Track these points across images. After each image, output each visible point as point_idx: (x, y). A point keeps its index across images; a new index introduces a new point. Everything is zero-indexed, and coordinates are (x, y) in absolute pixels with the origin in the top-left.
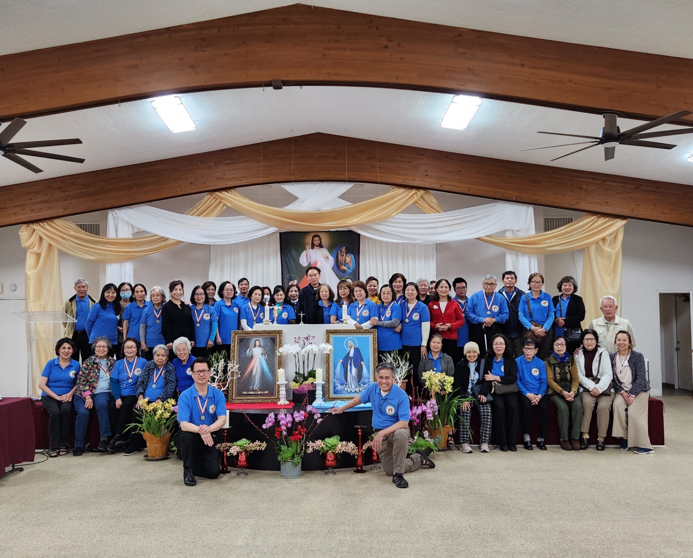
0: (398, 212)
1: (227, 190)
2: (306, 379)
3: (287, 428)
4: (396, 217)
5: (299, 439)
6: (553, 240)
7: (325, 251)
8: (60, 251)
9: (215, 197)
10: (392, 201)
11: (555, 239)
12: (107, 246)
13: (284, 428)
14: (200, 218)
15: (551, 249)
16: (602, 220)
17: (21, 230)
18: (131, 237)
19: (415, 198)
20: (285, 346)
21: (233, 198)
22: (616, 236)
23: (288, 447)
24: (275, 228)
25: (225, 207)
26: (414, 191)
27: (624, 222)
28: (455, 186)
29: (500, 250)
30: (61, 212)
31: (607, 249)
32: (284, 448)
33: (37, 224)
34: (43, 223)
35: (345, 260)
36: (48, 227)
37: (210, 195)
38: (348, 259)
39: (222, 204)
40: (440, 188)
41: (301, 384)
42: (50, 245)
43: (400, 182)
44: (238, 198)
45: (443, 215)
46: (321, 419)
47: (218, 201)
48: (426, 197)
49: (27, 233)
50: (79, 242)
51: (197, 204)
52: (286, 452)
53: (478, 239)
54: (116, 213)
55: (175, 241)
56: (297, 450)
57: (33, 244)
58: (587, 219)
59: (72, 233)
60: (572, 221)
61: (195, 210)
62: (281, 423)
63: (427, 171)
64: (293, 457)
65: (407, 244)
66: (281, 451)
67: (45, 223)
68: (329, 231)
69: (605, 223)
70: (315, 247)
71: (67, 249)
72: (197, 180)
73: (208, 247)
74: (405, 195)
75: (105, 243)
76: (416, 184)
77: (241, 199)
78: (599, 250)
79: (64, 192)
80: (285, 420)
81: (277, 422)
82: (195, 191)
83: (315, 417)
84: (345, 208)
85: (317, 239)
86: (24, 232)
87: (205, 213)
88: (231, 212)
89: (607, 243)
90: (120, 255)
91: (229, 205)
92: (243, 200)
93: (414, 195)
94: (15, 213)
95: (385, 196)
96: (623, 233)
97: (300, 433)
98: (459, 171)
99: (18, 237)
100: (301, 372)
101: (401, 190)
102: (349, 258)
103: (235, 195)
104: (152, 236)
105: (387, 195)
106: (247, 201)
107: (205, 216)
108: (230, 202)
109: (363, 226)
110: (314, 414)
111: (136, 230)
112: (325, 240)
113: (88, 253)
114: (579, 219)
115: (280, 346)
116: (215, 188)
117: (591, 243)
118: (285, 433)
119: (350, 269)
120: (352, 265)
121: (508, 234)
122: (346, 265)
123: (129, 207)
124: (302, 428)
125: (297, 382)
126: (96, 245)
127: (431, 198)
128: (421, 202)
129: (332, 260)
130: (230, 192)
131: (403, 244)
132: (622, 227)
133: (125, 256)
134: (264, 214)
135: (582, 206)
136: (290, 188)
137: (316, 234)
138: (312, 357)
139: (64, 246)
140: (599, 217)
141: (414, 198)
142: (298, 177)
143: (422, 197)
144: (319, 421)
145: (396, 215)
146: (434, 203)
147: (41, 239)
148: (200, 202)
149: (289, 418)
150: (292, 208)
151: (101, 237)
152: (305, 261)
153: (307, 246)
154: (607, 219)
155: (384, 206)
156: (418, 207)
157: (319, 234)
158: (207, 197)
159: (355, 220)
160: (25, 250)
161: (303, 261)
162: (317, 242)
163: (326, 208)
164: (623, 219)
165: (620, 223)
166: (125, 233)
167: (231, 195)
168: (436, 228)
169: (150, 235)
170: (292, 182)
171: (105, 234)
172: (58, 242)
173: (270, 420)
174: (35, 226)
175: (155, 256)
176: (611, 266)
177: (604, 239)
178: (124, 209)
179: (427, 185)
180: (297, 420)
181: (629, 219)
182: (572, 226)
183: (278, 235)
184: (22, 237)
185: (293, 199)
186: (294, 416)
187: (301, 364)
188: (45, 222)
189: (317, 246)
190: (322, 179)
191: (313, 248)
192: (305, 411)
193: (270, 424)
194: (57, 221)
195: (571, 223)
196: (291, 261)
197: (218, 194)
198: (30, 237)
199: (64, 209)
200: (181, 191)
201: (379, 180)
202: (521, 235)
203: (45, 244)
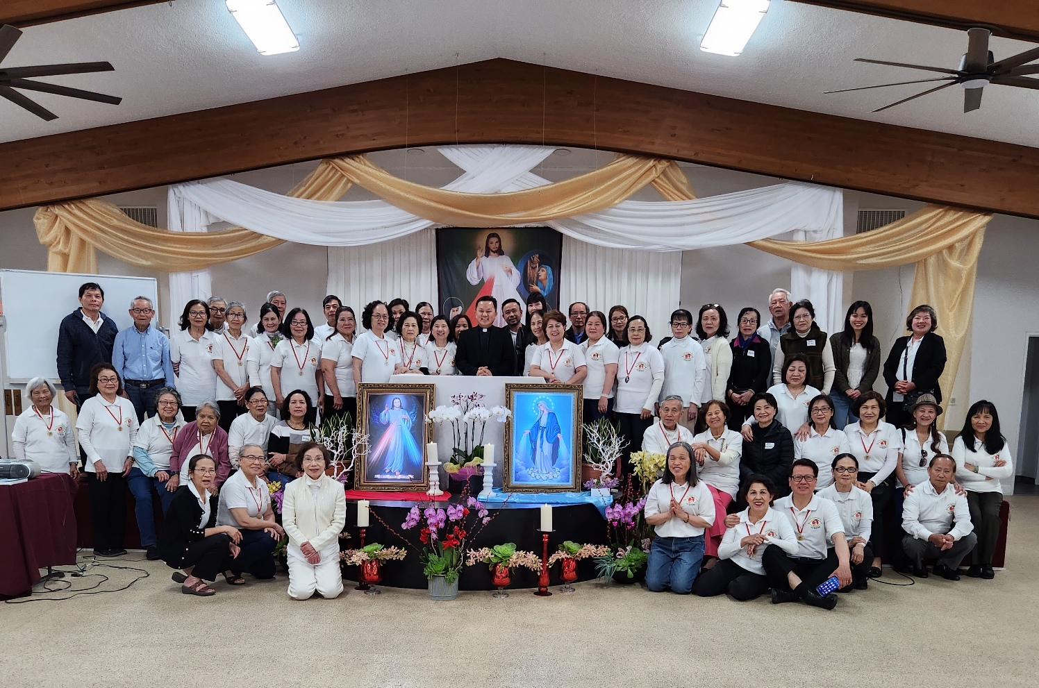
0: (624, 197)
1: (353, 156)
2: (469, 459)
3: (438, 529)
4: (620, 206)
5: (455, 545)
6: (868, 247)
7: (506, 261)
8: (98, 251)
9: (333, 167)
10: (616, 179)
11: (872, 246)
12: (169, 245)
13: (434, 529)
14: (309, 202)
15: (864, 262)
16: (951, 216)
17: (36, 215)
18: (205, 230)
19: (653, 175)
20: (438, 409)
21: (363, 169)
22: (970, 244)
23: (439, 556)
24: (428, 221)
25: (350, 185)
26: (652, 163)
27: (987, 219)
28: (719, 154)
29: (784, 263)
30: (94, 187)
31: (954, 263)
32: (433, 557)
33: (60, 207)
34: (69, 205)
35: (538, 276)
36: (76, 211)
37: (326, 163)
38: (542, 275)
39: (345, 179)
40: (693, 158)
41: (462, 466)
42: (82, 242)
44: (371, 170)
45: (696, 203)
46: (489, 518)
47: (339, 173)
48: (670, 172)
49: (46, 221)
50: (126, 237)
51: (306, 179)
52: (435, 563)
53: (749, 244)
54: (180, 192)
55: (274, 239)
56: (452, 562)
57: (55, 241)
58: (927, 212)
59: (115, 222)
60: (903, 216)
61: (303, 189)
62: (429, 522)
63: (674, 128)
64: (446, 570)
65: (636, 251)
66: (428, 561)
67: (72, 206)
68: (514, 228)
69: (958, 219)
70: (492, 253)
71: (107, 246)
72: (305, 137)
73: (324, 250)
74: (637, 168)
75: (166, 240)
76: (656, 149)
77: (374, 171)
78: (943, 266)
79: (98, 154)
80: (435, 517)
81: (423, 522)
82: (302, 156)
83: (481, 515)
84: (539, 189)
85: (494, 240)
86: (41, 219)
87: (317, 196)
88: (359, 192)
89: (957, 253)
90: (189, 260)
91: (357, 181)
92: (378, 173)
93: (650, 168)
94: (25, 188)
95: (604, 169)
96: (982, 237)
97: (457, 537)
98: (727, 129)
99: (33, 226)
100: (462, 448)
101: (630, 161)
102: (544, 273)
103: (365, 164)
104: (239, 231)
105: (609, 168)
106: (383, 175)
107: (318, 199)
108: (358, 177)
109: (567, 220)
110: (479, 510)
111: (212, 221)
112: (507, 242)
113: (140, 255)
114: (916, 213)
115: (432, 408)
116: (333, 152)
117: (930, 254)
118: (434, 536)
119: (544, 290)
120: (548, 284)
121: (800, 237)
122: (539, 283)
123: (200, 181)
124: (460, 529)
125: (456, 463)
126: (153, 243)
127: (679, 175)
128: (663, 182)
129: (516, 275)
130: (356, 159)
131: (631, 251)
132: (983, 227)
133: (197, 261)
134: (412, 197)
135: (922, 190)
136: (453, 154)
137: (494, 233)
138: (478, 427)
139: (104, 244)
140: (946, 211)
141: (651, 173)
142: (465, 136)
143: (664, 173)
144: (485, 521)
145: (620, 202)
146: (682, 183)
147: (68, 231)
148: (309, 176)
149: (441, 515)
150: (458, 188)
151: (159, 230)
152: (475, 275)
153: (479, 252)
154: (961, 213)
155: (603, 187)
156: (659, 191)
157: (498, 232)
158: (321, 167)
159: (555, 210)
160: (45, 248)
161: (472, 276)
162: (494, 246)
163: (509, 189)
164: (985, 215)
165: (981, 221)
166: (195, 224)
167: (360, 165)
168: (684, 224)
169: (235, 229)
170: (454, 143)
171: (165, 226)
172: (95, 237)
173: (413, 516)
174: (57, 210)
175: (243, 263)
176: (958, 293)
177: (951, 248)
178: (193, 184)
179: (673, 152)
180: (452, 518)
181: (996, 214)
182: (902, 224)
183: (434, 232)
184: (38, 227)
185: (456, 172)
186: (449, 513)
187: (463, 436)
188: (73, 203)
189: (494, 252)
190: (504, 139)
191: (487, 255)
192: (465, 507)
193: (413, 523)
194: (92, 204)
195: (901, 220)
196: (454, 276)
197: (338, 161)
198: (51, 227)
199: (100, 183)
200: (280, 156)
201: (595, 142)
202: (821, 237)
203: (75, 240)
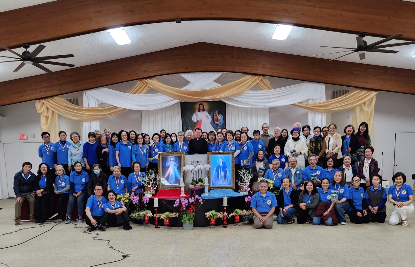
0: (248, 89)
1: (150, 78)
2: (197, 183)
3: (186, 206)
4: (247, 92)
5: (192, 211)
6: (336, 104)
7: (206, 113)
8: (59, 115)
9: (143, 82)
10: (244, 83)
11: (337, 104)
12: (84, 112)
13: (184, 206)
14: (135, 95)
15: (334, 109)
16: (364, 92)
17: (36, 103)
18: (97, 106)
20: (186, 166)
21: (153, 83)
22: (371, 102)
23: (187, 215)
24: (178, 100)
25: (149, 88)
26: (257, 77)
27: (376, 93)
28: (281, 73)
29: (305, 111)
30: (57, 92)
31: (366, 108)
32: (184, 216)
33: (45, 100)
34: (48, 99)
35: (218, 118)
36: (51, 101)
37: (141, 81)
38: (219, 118)
39: (147, 86)
40: (272, 75)
41: (195, 185)
42: (53, 112)
43: (248, 71)
44: (156, 83)
45: (273, 91)
46: (203, 202)
47: (145, 84)
48: (264, 80)
49: (40, 105)
50: (69, 110)
51: (133, 86)
52: (186, 218)
53: (293, 104)
54: (88, 93)
55: (122, 109)
56: (191, 217)
57: (43, 112)
58: (355, 91)
59: (65, 104)
60: (348, 92)
61: (132, 90)
62: (182, 204)
63: (264, 64)
64: (189, 220)
65: (253, 108)
67: (49, 99)
68: (209, 101)
69: (365, 94)
70: (201, 111)
71: (63, 114)
72: (133, 72)
73: (141, 111)
74: (251, 79)
75: (83, 110)
76: (258, 72)
77: (158, 83)
78: (362, 110)
79: (58, 80)
80: (185, 202)
81: (181, 203)
82: (132, 79)
83: (200, 201)
84: (217, 88)
85: (202, 106)
86: (38, 104)
87: (137, 92)
88: (152, 91)
89: (367, 105)
90: (92, 117)
91: (152, 87)
92: (159, 84)
93: (256, 79)
94: (32, 93)
95: (240, 80)
96: (375, 99)
97: (192, 209)
98: (283, 64)
99: (35, 107)
100: (195, 179)
101: (249, 76)
102: (220, 117)
103: (155, 81)
104: (110, 106)
105: (242, 79)
106: (161, 84)
107: (138, 94)
108: (152, 85)
109: (227, 98)
111: (100, 103)
113: (74, 116)
114: (352, 91)
116: (143, 77)
117: (357, 106)
118: (184, 208)
119: (220, 123)
120: (222, 121)
121: (310, 101)
122: (218, 121)
123: (95, 89)
124: (193, 206)
125: (193, 185)
126: (77, 111)
127: (267, 81)
128: (261, 84)
129: (210, 118)
130: (151, 79)
131: (251, 108)
132: (375, 95)
133: (95, 117)
134: (172, 92)
135: (354, 83)
136: (186, 76)
137: (201, 103)
138: (200, 172)
139: (61, 112)
140: (362, 90)
141: (257, 81)
142: (190, 70)
143: (261, 80)
144: (201, 203)
145: (246, 91)
146: (268, 83)
147: (48, 108)
148: (135, 85)
149: (187, 201)
150: (187, 88)
151: (80, 106)
152: (195, 119)
153: (196, 111)
154: (367, 91)
155: (240, 86)
156: (259, 86)
157: (203, 103)
158: (138, 82)
159: (223, 95)
160: (40, 115)
161: (194, 119)
162: (202, 108)
163: (207, 88)
164: (376, 91)
165: (374, 93)
166: (93, 104)
167: (152, 81)
168: (269, 98)
169: (107, 105)
170: (186, 72)
171: (82, 105)
172: (57, 110)
173: (177, 202)
174: (44, 101)
175: (111, 117)
177: (364, 103)
178: (93, 90)
179: (264, 73)
180: (191, 202)
181: (379, 91)
183: (180, 104)
184: (37, 107)
186: (189, 200)
187: (195, 175)
189: (202, 110)
190: (204, 70)
191: (199, 111)
192: (195, 198)
193: (177, 205)
194: (56, 98)
195: (346, 94)
196: (187, 119)
197: (145, 80)
198: (42, 107)
199: (59, 91)
200: (124, 79)
201: (236, 70)
202: (318, 101)
203: (50, 112)
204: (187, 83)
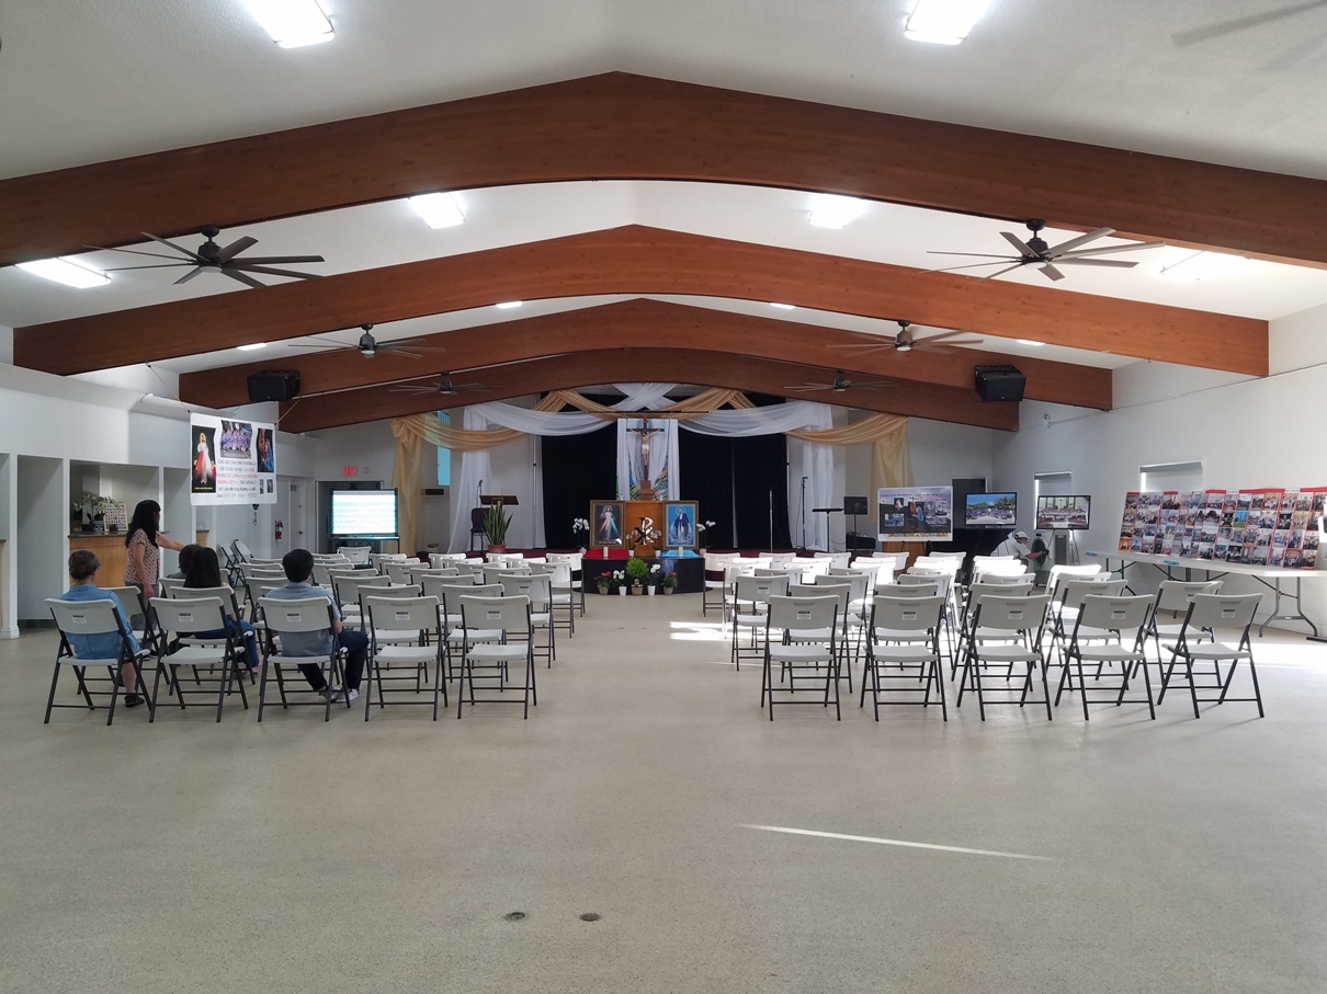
0: (716, 409)
1: (567, 389)
8: (423, 440)
9: (556, 395)
10: (709, 400)
11: (848, 433)
12: (464, 437)
14: (544, 413)
15: (844, 442)
16: (888, 417)
17: (393, 423)
18: (485, 429)
21: (572, 396)
22: (900, 432)
25: (564, 404)
26: (728, 391)
27: (907, 419)
28: (764, 388)
33: (405, 418)
34: (410, 416)
36: (414, 420)
37: (553, 394)
39: (563, 401)
42: (416, 436)
43: (716, 383)
44: (577, 397)
47: (559, 398)
48: (739, 397)
49: (397, 426)
51: (541, 401)
54: (472, 408)
55: (523, 433)
57: (402, 436)
58: (874, 417)
59: (435, 425)
60: (863, 419)
61: (541, 406)
67: (412, 417)
69: (891, 420)
71: (431, 439)
72: (542, 381)
74: (721, 394)
75: (462, 434)
76: (730, 385)
77: (579, 397)
86: (395, 424)
87: (546, 410)
89: (894, 437)
90: (476, 445)
91: (568, 402)
93: (728, 394)
94: (389, 408)
96: (906, 430)
98: (767, 375)
101: (718, 390)
103: (572, 393)
104: (504, 429)
105: (705, 395)
106: (584, 399)
107: (548, 412)
108: (570, 399)
109: (685, 421)
111: (490, 424)
114: (869, 416)
116: (557, 388)
117: (880, 437)
121: (809, 429)
123: (484, 403)
127: (743, 397)
128: (734, 402)
130: (568, 391)
132: (905, 423)
133: (479, 445)
136: (621, 387)
140: (886, 415)
141: (729, 396)
142: (628, 378)
143: (735, 396)
145: (714, 411)
146: (744, 401)
147: (408, 431)
148: (544, 399)
150: (624, 405)
151: (459, 429)
154: (893, 417)
156: (732, 405)
158: (550, 395)
160: (396, 440)
164: (906, 417)
165: (903, 421)
166: (479, 426)
167: (569, 393)
168: (747, 422)
169: (502, 428)
170: (623, 382)
171: (462, 427)
172: (424, 434)
174: (404, 420)
177: (890, 434)
178: (478, 405)
181: (911, 417)
182: (862, 423)
184: (393, 429)
190: (649, 379)
194: (422, 416)
197: (560, 391)
198: (400, 429)
200: (528, 391)
202: (822, 429)
203: (412, 435)
204: (622, 397)
